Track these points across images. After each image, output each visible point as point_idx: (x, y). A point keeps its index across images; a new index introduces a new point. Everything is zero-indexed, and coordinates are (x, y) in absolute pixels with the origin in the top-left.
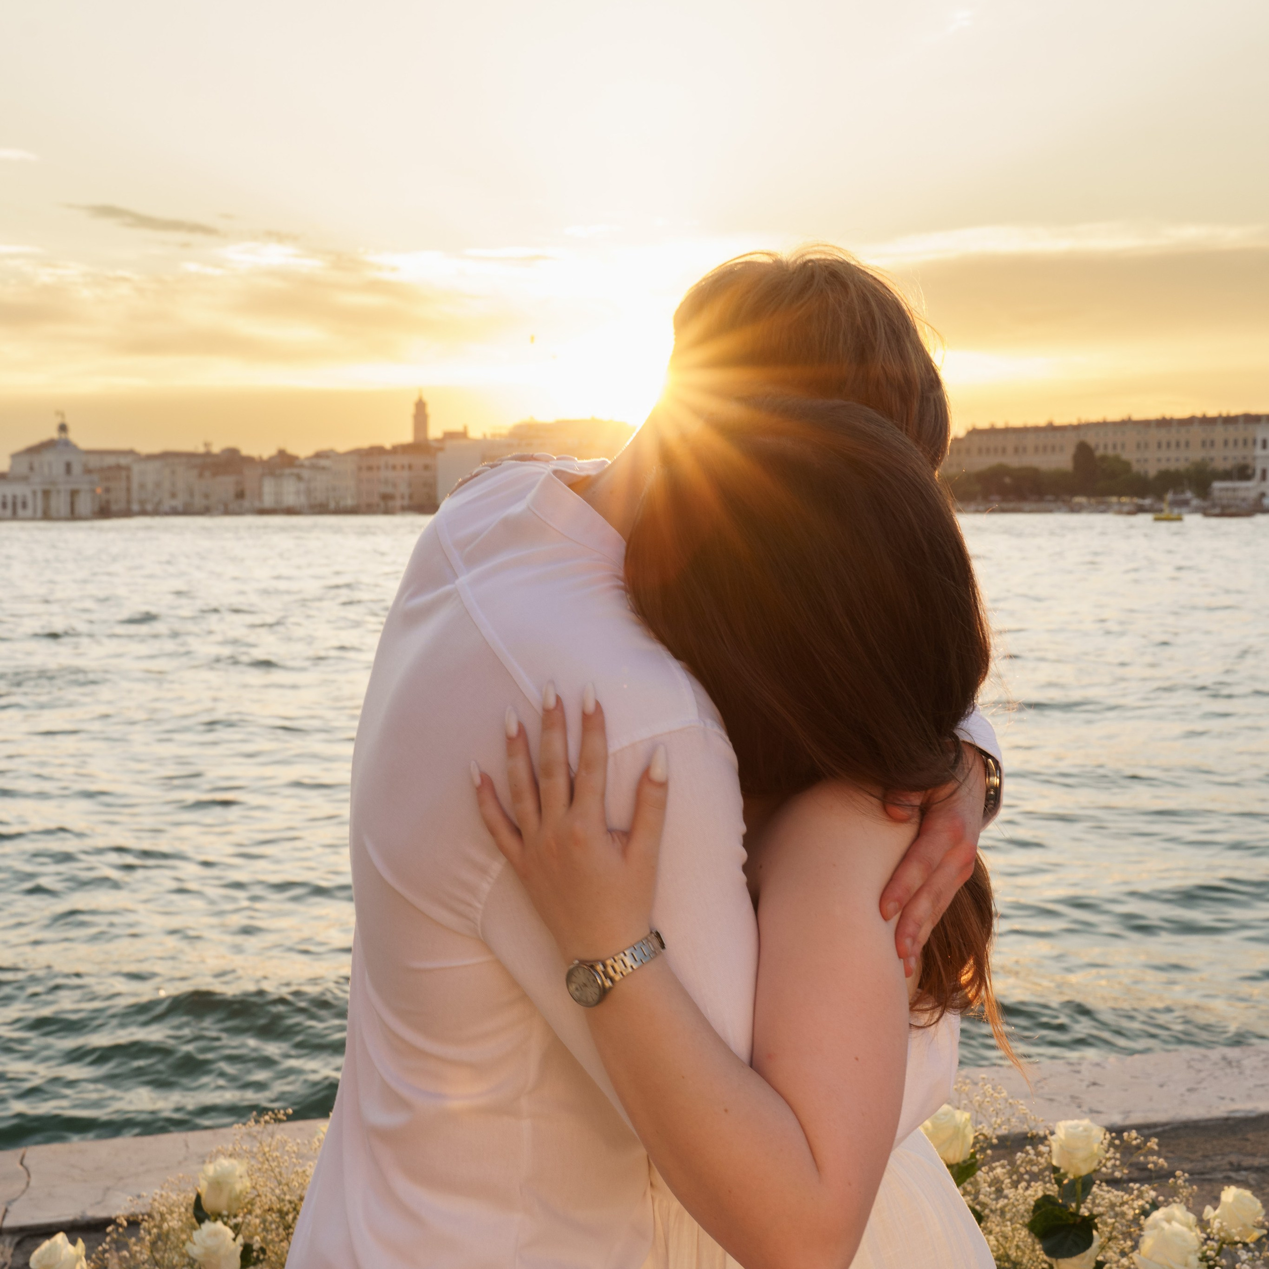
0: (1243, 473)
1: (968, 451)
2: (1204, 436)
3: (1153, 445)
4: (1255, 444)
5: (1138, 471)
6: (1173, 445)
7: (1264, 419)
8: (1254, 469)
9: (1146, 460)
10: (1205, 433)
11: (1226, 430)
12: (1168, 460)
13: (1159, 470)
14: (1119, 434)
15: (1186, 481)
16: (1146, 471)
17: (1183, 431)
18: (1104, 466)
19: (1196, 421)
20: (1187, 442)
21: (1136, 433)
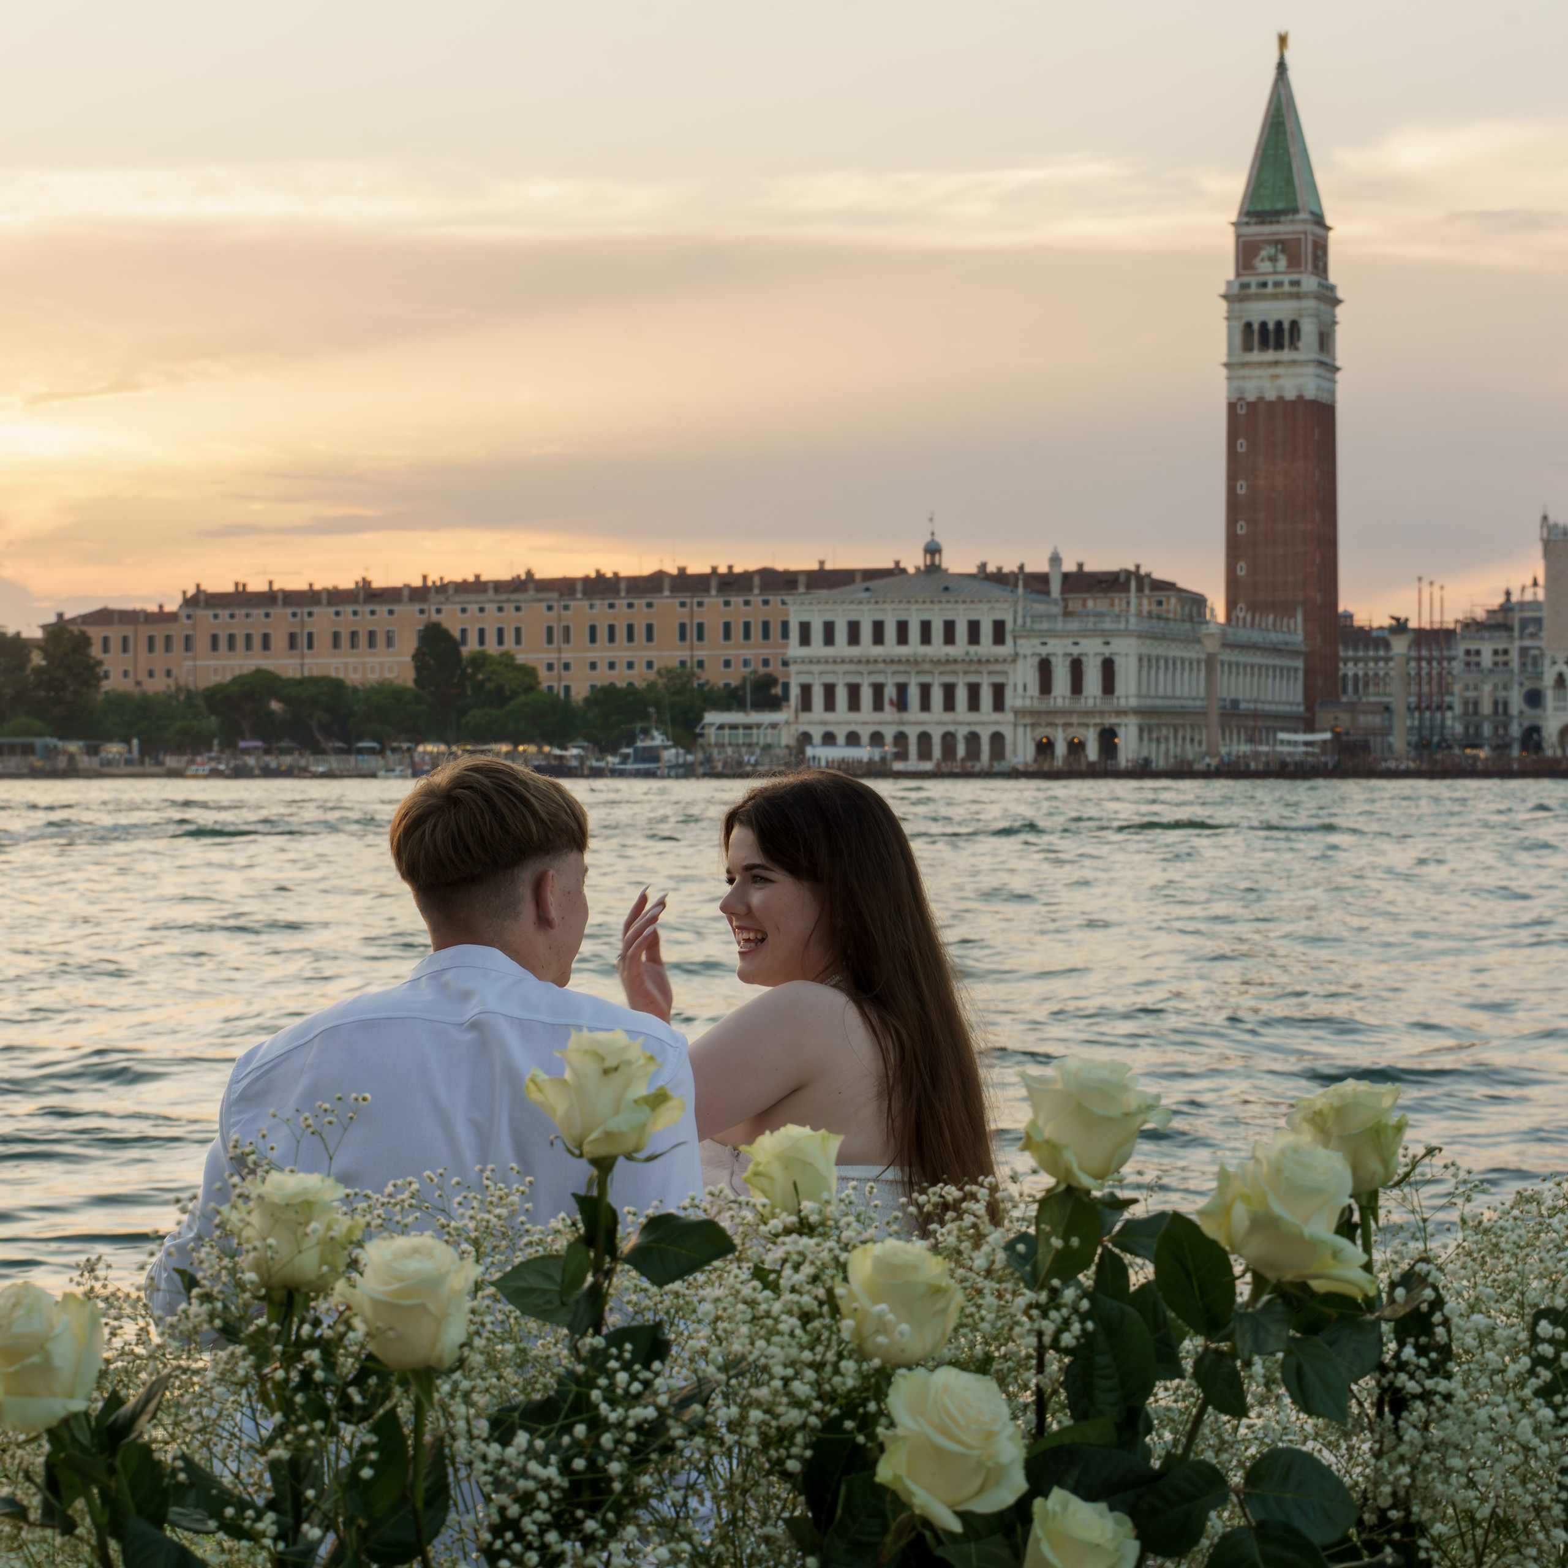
0: (764, 693)
1: (188, 643)
2: (682, 615)
3: (580, 635)
4: (785, 634)
5: (550, 688)
6: (621, 633)
7: (802, 579)
8: (786, 686)
9: (567, 666)
10: (686, 610)
11: (727, 604)
12: (612, 666)
13: (593, 687)
14: (510, 607)
15: (652, 710)
16: (567, 689)
17: (640, 602)
18: (480, 677)
19: (667, 584)
20: (650, 628)
21: (544, 605)
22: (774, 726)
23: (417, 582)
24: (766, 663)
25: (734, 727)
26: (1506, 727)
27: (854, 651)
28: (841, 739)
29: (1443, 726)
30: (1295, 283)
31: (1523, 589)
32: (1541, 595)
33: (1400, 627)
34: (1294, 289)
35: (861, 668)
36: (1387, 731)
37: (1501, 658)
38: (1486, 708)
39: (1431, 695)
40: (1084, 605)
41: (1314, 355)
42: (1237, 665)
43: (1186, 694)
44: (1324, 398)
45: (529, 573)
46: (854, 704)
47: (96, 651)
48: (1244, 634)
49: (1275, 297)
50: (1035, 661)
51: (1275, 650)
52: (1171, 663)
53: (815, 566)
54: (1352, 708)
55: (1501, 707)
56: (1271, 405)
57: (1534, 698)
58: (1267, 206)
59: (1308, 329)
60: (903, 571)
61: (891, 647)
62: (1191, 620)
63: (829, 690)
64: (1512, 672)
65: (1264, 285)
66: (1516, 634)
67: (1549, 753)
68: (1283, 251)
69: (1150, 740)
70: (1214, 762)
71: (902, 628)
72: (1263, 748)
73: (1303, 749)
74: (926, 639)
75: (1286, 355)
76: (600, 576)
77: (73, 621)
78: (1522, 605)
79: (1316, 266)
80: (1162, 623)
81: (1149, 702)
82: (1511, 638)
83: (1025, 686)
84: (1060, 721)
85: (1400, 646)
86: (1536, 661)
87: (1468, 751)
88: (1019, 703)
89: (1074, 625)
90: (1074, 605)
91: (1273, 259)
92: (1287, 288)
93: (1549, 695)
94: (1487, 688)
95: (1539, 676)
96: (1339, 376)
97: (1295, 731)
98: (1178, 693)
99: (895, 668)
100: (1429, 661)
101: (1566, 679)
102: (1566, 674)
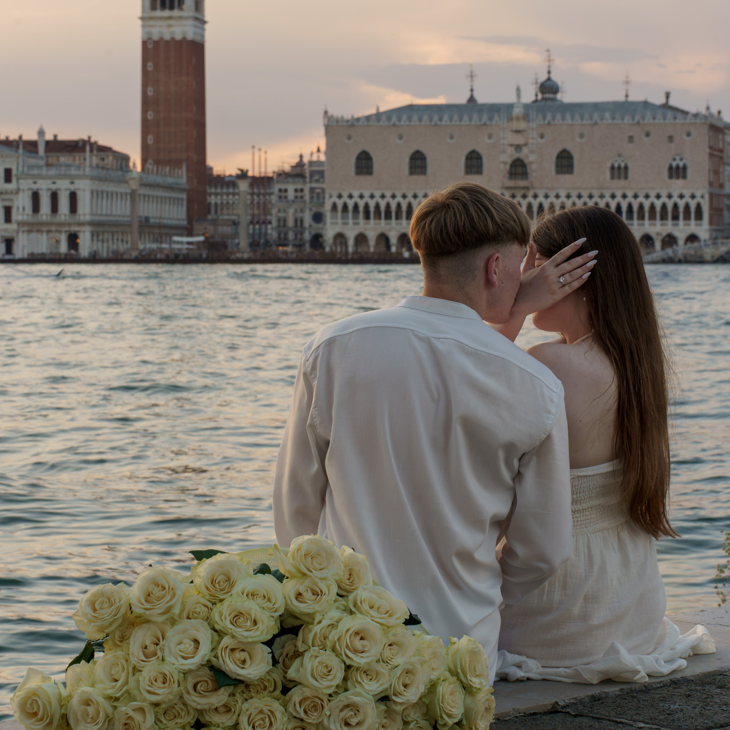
26: (302, 234)
29: (266, 234)
31: (312, 154)
32: (323, 158)
33: (243, 175)
36: (236, 235)
37: (299, 194)
38: (291, 223)
39: (259, 215)
40: (58, 160)
41: (192, 13)
42: (149, 196)
43: (119, 213)
44: (198, 39)
48: (152, 178)
50: (30, 193)
51: (170, 188)
52: (110, 195)
54: (215, 222)
55: (299, 222)
56: (167, 43)
57: (318, 217)
62: (121, 169)
64: (305, 202)
66: (308, 180)
67: (327, 249)
69: (98, 240)
70: (134, 254)
72: (165, 246)
73: (186, 246)
75: (176, 13)
78: (311, 163)
80: (105, 172)
81: (97, 218)
82: (305, 182)
83: (24, 209)
84: (45, 229)
85: (241, 187)
86: (320, 196)
87: (281, 248)
88: (20, 218)
89: (53, 172)
90: (51, 160)
93: (328, 216)
94: (291, 211)
95: (322, 204)
96: (207, 27)
97: (181, 235)
98: (114, 213)
100: (258, 195)
101: (340, 207)
102: (340, 204)
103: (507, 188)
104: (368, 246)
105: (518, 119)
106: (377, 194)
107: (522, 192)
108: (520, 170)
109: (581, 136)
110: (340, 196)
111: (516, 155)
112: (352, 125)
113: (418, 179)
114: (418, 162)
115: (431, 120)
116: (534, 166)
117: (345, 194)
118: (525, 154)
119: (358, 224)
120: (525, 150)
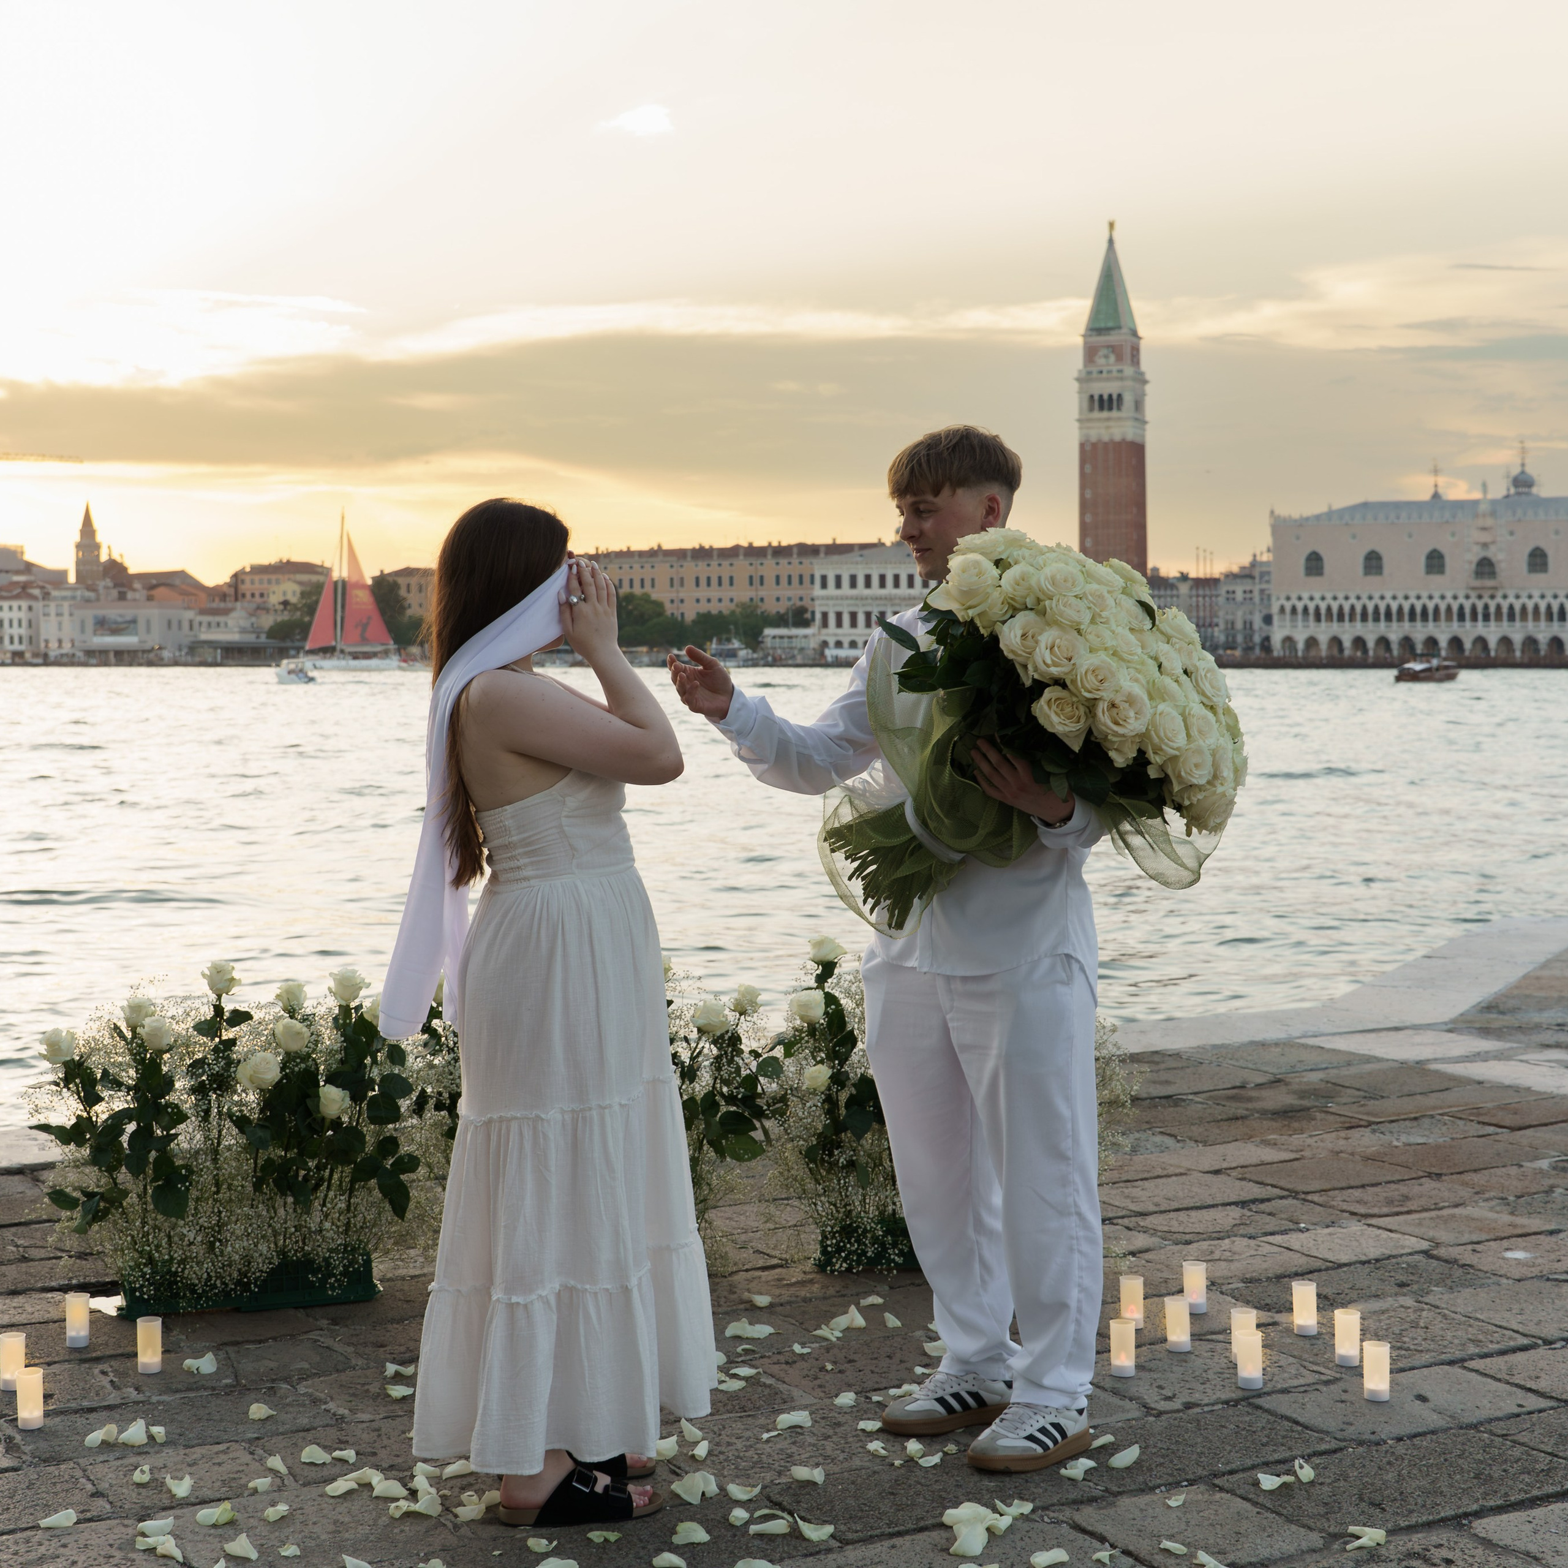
0: (800, 617)
2: (751, 571)
3: (690, 582)
4: (812, 582)
5: (673, 614)
6: (714, 581)
7: (822, 550)
8: (813, 613)
9: (682, 601)
10: (753, 567)
11: (777, 564)
12: (709, 601)
13: (698, 614)
14: (648, 566)
15: (732, 627)
16: (682, 614)
17: (726, 563)
18: (630, 607)
19: (741, 552)
20: (731, 578)
21: (668, 565)
22: (806, 637)
23: (592, 552)
24: (801, 599)
25: (781, 637)
26: (1251, 637)
27: (854, 592)
28: (846, 644)
29: (1212, 636)
30: (1120, 371)
31: (1262, 554)
32: (1270, 558)
33: (1184, 577)
34: (1120, 375)
35: (858, 602)
37: (1248, 596)
38: (1239, 625)
39: (1205, 618)
41: (1132, 414)
44: (1138, 440)
45: (659, 546)
46: (854, 624)
47: (403, 592)
49: (1108, 380)
53: (830, 542)
55: (1248, 625)
56: (1106, 444)
57: (1268, 620)
58: (1102, 325)
59: (1128, 399)
60: (883, 544)
61: (875, 590)
63: (839, 616)
64: (1254, 604)
65: (1101, 372)
66: (1257, 580)
67: (1275, 654)
68: (1113, 352)
71: (882, 579)
74: (897, 584)
75: (1115, 413)
76: (702, 548)
77: (390, 574)
78: (1261, 564)
79: (1132, 361)
82: (1254, 584)
85: (1184, 589)
86: (1269, 596)
87: (1229, 652)
91: (1106, 357)
92: (1115, 374)
93: (1276, 619)
94: (1240, 614)
95: (1269, 606)
96: (1148, 427)
99: (878, 602)
100: (1204, 597)
101: (1288, 609)
102: (1288, 606)
103: (1474, 589)
104: (1319, 650)
105: (1484, 516)
106: (1329, 596)
107: (1490, 592)
108: (1487, 569)
109: (1557, 532)
110: (1288, 598)
111: (1483, 554)
112: (1301, 525)
113: (1373, 579)
114: (1374, 562)
115: (1387, 518)
116: (1503, 565)
117: (1294, 596)
118: (1492, 553)
119: (1308, 627)
120: (1493, 548)
